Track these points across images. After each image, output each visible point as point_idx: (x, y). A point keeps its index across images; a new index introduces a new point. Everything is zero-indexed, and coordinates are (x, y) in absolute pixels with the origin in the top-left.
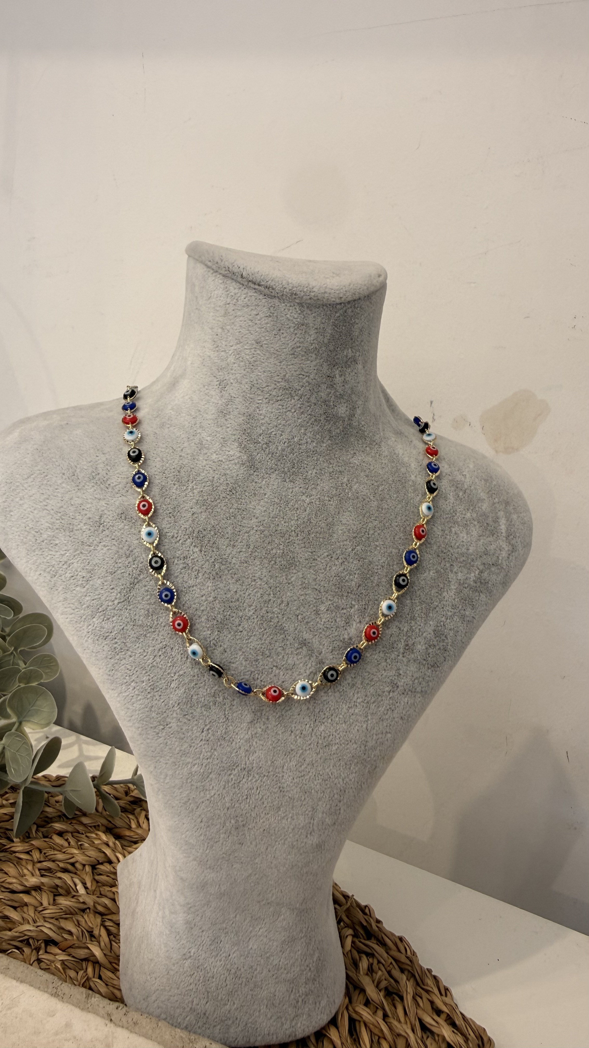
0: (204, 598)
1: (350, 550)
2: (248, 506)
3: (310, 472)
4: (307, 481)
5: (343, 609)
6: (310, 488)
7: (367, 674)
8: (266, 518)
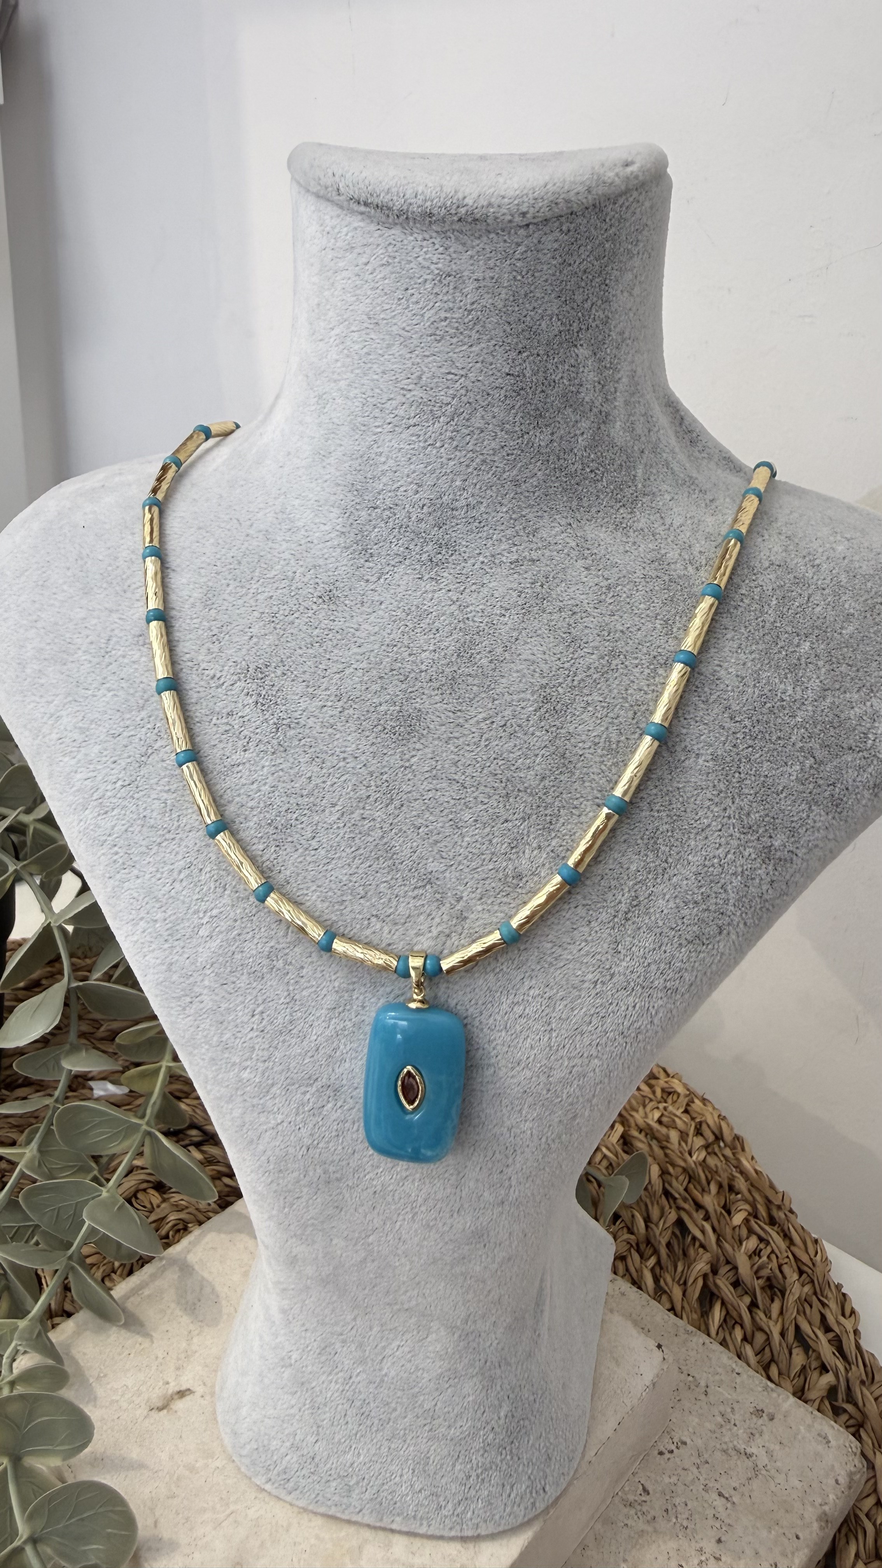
0: (255, 786)
1: (531, 709)
2: (347, 624)
3: (472, 561)
4: (463, 577)
5: (506, 821)
6: (467, 591)
7: (550, 945)
8: (376, 647)
